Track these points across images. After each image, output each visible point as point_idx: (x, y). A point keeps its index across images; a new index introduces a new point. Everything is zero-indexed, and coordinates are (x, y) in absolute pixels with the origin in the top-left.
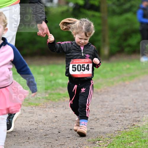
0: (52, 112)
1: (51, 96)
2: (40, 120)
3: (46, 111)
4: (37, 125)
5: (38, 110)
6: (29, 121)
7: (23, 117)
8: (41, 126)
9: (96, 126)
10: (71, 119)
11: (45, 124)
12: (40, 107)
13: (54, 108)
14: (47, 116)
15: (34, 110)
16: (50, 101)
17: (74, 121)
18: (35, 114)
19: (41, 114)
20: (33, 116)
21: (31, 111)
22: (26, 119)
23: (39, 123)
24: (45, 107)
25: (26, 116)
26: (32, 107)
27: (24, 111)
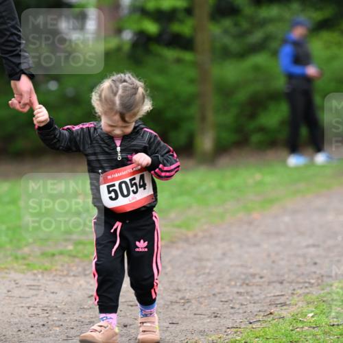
0: (81, 286)
1: (80, 247)
2: (55, 305)
3: (66, 282)
4: (47, 315)
5: (50, 280)
6: (29, 308)
7: (13, 297)
8: (56, 318)
9: (183, 316)
10: (126, 302)
11: (64, 313)
12: (54, 273)
13: (85, 275)
14: (69, 296)
15: (39, 280)
16: (77, 260)
17: (132, 306)
18: (43, 291)
19: (55, 291)
20: (36, 295)
21: (32, 283)
22: (22, 303)
23: (51, 310)
24: (65, 273)
25: (22, 296)
26: (35, 274)
27: (17, 284)
